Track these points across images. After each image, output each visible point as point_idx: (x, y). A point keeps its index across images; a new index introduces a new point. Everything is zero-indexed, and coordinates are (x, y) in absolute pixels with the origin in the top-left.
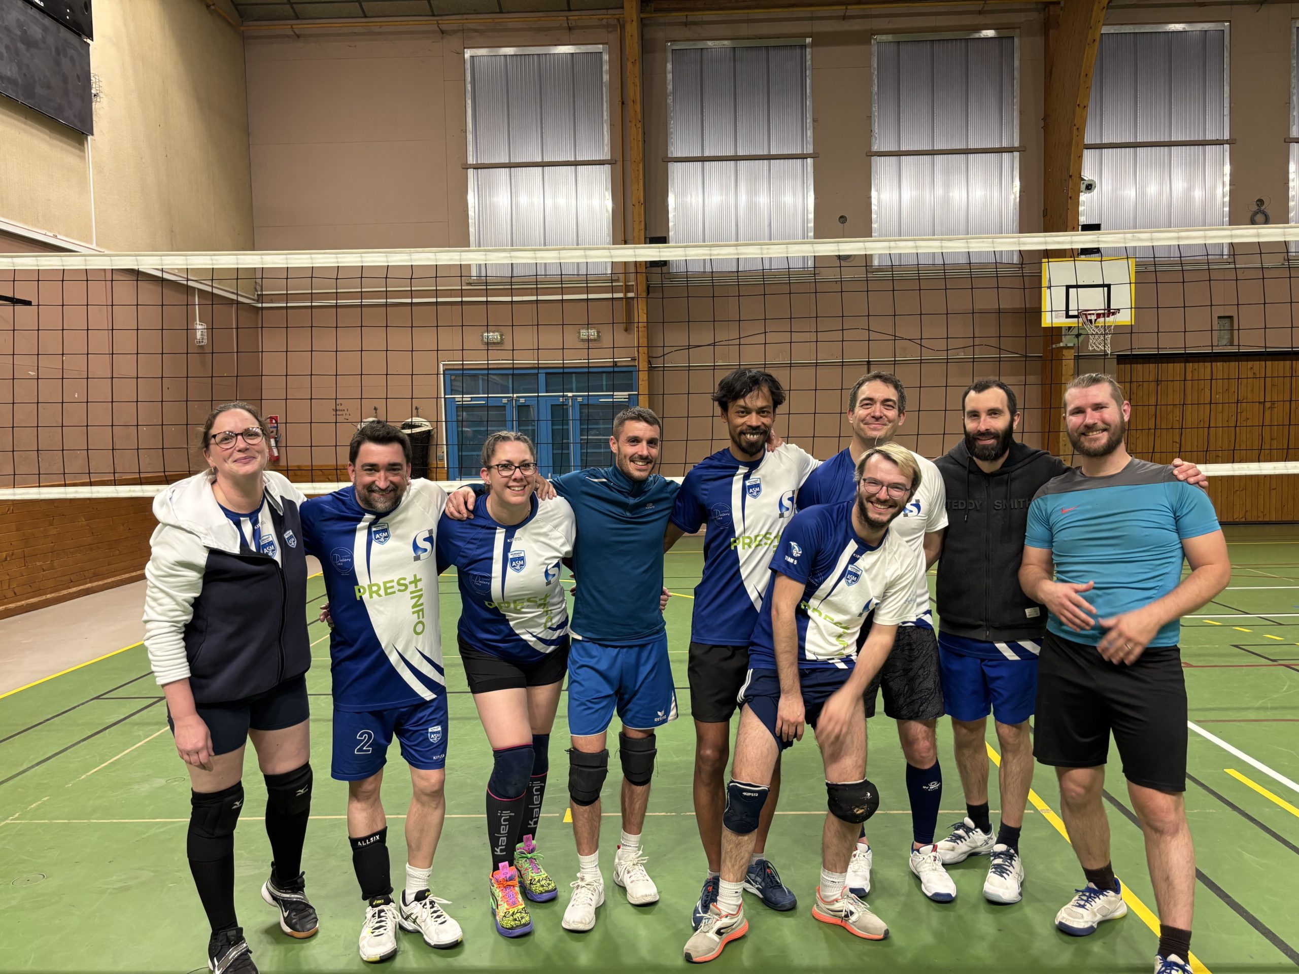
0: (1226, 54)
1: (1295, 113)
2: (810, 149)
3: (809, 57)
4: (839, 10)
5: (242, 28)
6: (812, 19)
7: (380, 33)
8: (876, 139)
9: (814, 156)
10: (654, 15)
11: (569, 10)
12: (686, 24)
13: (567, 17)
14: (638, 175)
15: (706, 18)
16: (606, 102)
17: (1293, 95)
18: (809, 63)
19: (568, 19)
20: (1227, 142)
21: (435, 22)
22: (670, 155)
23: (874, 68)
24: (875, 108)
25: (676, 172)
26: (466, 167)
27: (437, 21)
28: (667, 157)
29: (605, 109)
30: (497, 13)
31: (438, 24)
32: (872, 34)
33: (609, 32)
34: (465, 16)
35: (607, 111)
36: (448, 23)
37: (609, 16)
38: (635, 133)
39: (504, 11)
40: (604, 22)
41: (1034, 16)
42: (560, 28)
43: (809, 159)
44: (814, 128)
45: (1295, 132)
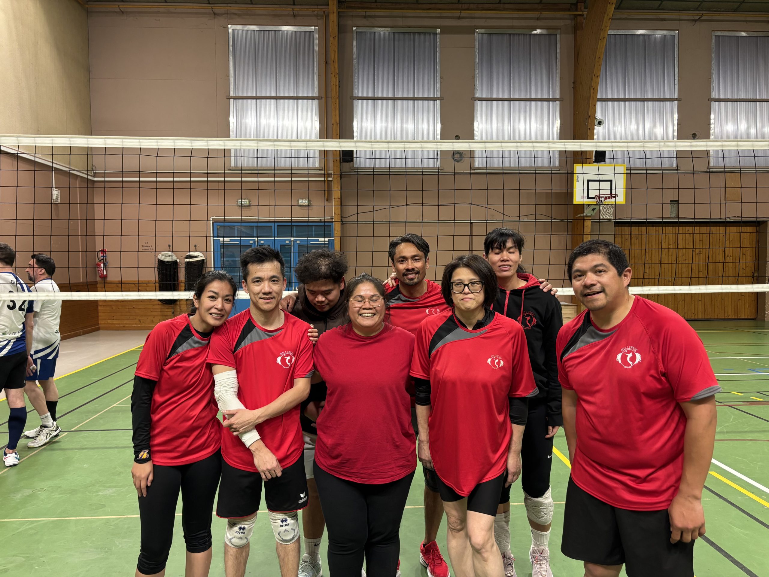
0: (676, 49)
1: (714, 85)
2: (438, 95)
3: (438, 40)
4: (457, 13)
5: (87, 6)
6: (440, 17)
7: (174, 13)
8: (477, 91)
9: (440, 99)
10: (346, 10)
11: (294, 5)
12: (365, 17)
13: (293, 9)
14: (336, 107)
15: (377, 14)
16: (316, 61)
17: (713, 74)
18: (438, 43)
19: (293, 10)
20: (676, 100)
21: (210, 8)
22: (354, 95)
23: (476, 48)
24: (477, 72)
25: (359, 105)
26: (229, 98)
27: (212, 7)
28: (353, 96)
29: (315, 65)
30: (249, 4)
31: (212, 9)
32: (475, 29)
33: (318, 19)
34: (229, 5)
35: (316, 67)
36: (218, 8)
37: (319, 10)
38: (334, 81)
39: (253, 3)
40: (316, 13)
41: (568, 22)
42: (288, 15)
43: (438, 101)
44: (441, 82)
45: (714, 95)
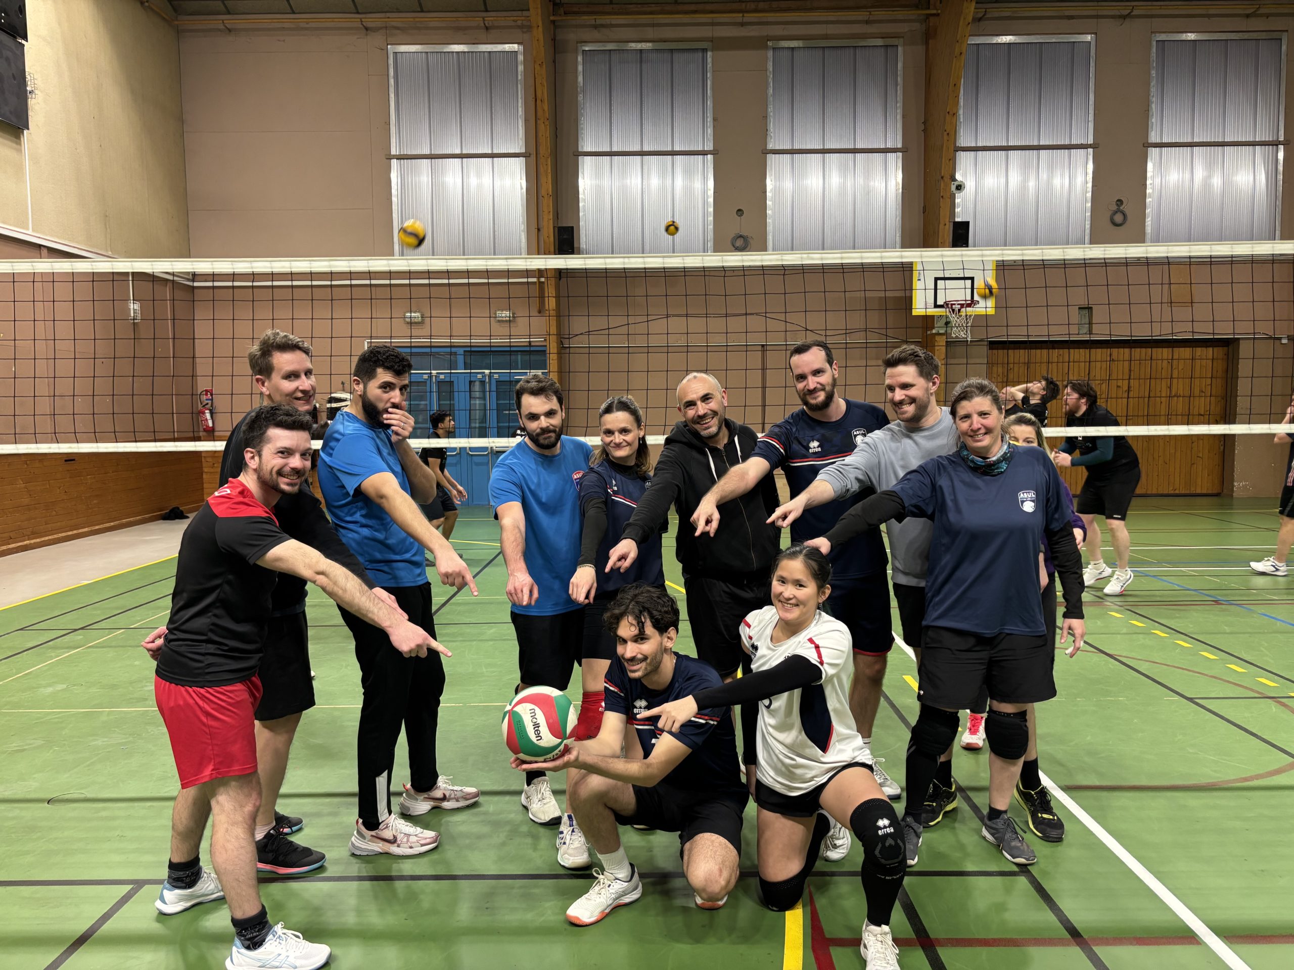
0: (1092, 64)
1: (1154, 120)
2: (709, 146)
3: (709, 60)
4: (738, 17)
5: (176, 23)
6: (713, 24)
7: (306, 29)
8: (771, 138)
9: (714, 153)
10: (564, 18)
11: (487, 11)
12: (596, 27)
13: (483, 18)
14: (547, 169)
15: (614, 22)
16: (521, 98)
17: (1153, 102)
18: (709, 65)
19: (484, 20)
20: (1090, 146)
21: (359, 20)
22: (580, 150)
23: (770, 72)
24: (770, 109)
25: (587, 167)
26: (390, 157)
27: (361, 19)
28: (578, 151)
29: (520, 105)
30: (418, 12)
31: (362, 21)
32: (768, 40)
33: (523, 32)
34: (388, 15)
35: (522, 107)
36: (372, 20)
37: (523, 18)
38: (545, 131)
39: (424, 10)
40: (519, 23)
41: (916, 26)
42: (478, 28)
43: (709, 156)
44: (714, 127)
45: (1154, 138)
